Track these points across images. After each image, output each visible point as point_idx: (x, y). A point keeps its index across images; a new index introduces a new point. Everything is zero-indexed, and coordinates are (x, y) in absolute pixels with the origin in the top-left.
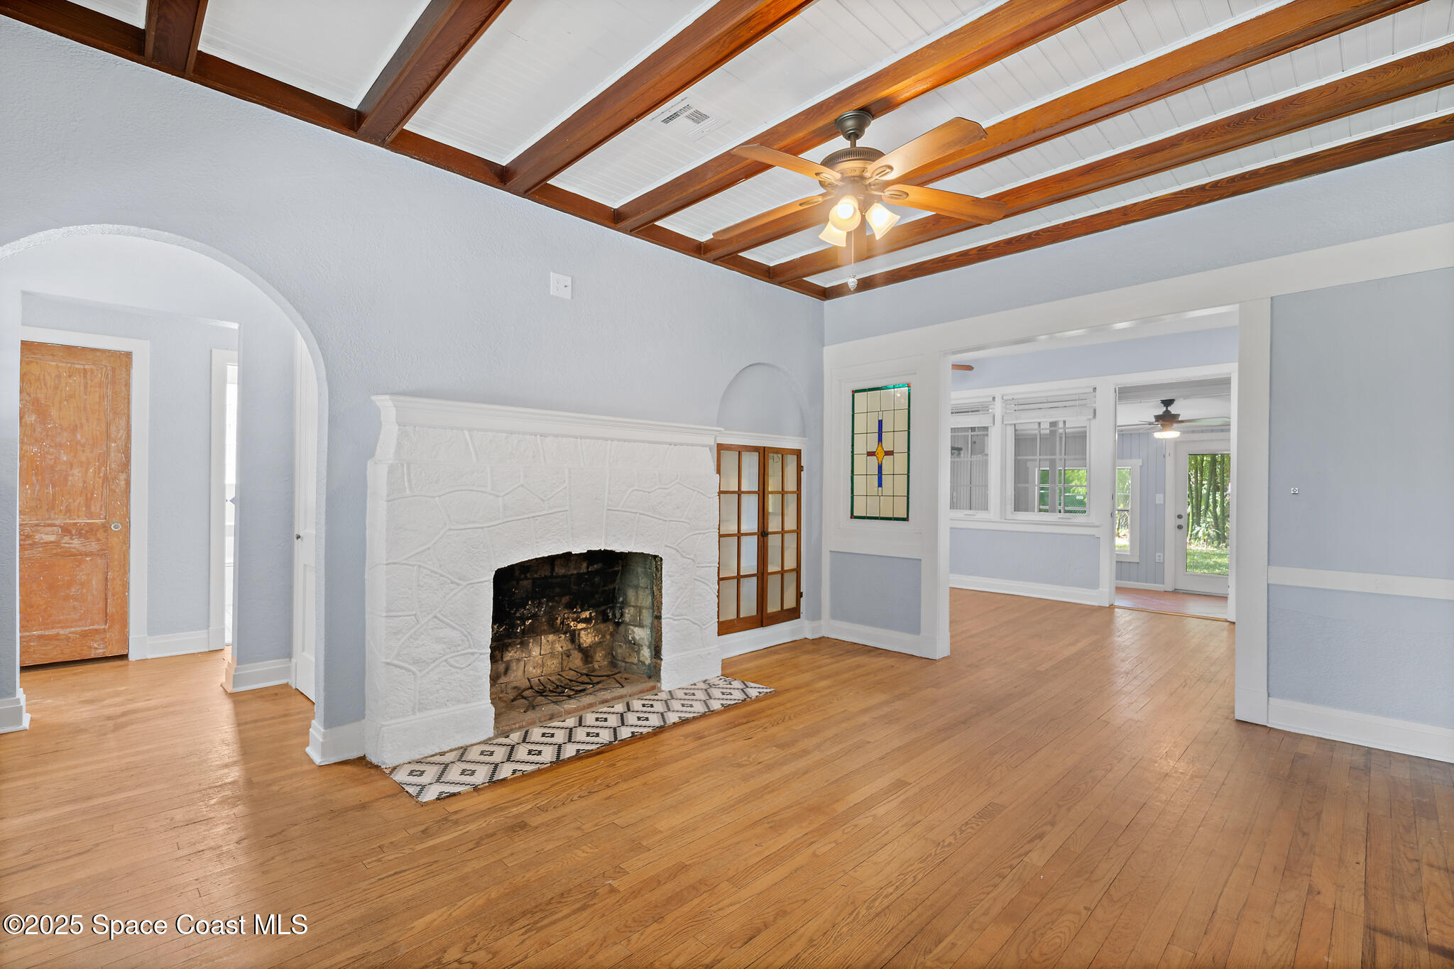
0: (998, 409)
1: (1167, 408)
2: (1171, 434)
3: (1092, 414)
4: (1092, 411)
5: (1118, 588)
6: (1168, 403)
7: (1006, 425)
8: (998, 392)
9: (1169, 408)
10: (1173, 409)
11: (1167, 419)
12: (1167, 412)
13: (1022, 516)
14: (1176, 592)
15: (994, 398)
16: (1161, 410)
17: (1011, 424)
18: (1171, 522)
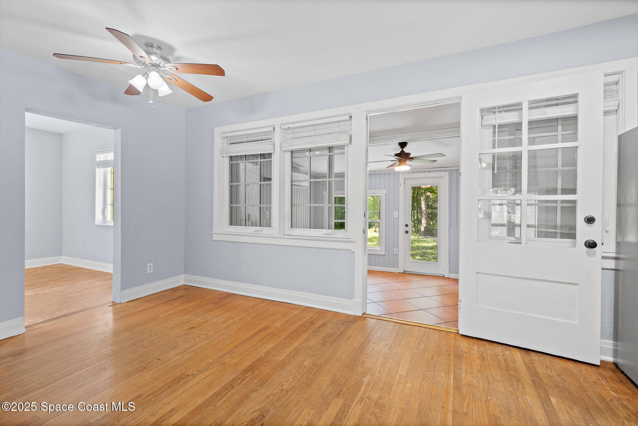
0: (277, 137)
1: (402, 149)
2: (405, 168)
3: (349, 139)
4: (349, 137)
5: (370, 272)
6: (403, 145)
7: (285, 151)
8: (277, 122)
9: (404, 149)
10: (406, 150)
11: (403, 156)
12: (402, 151)
13: (297, 232)
14: (405, 273)
15: (274, 128)
16: (399, 150)
17: (288, 151)
18: (402, 229)
